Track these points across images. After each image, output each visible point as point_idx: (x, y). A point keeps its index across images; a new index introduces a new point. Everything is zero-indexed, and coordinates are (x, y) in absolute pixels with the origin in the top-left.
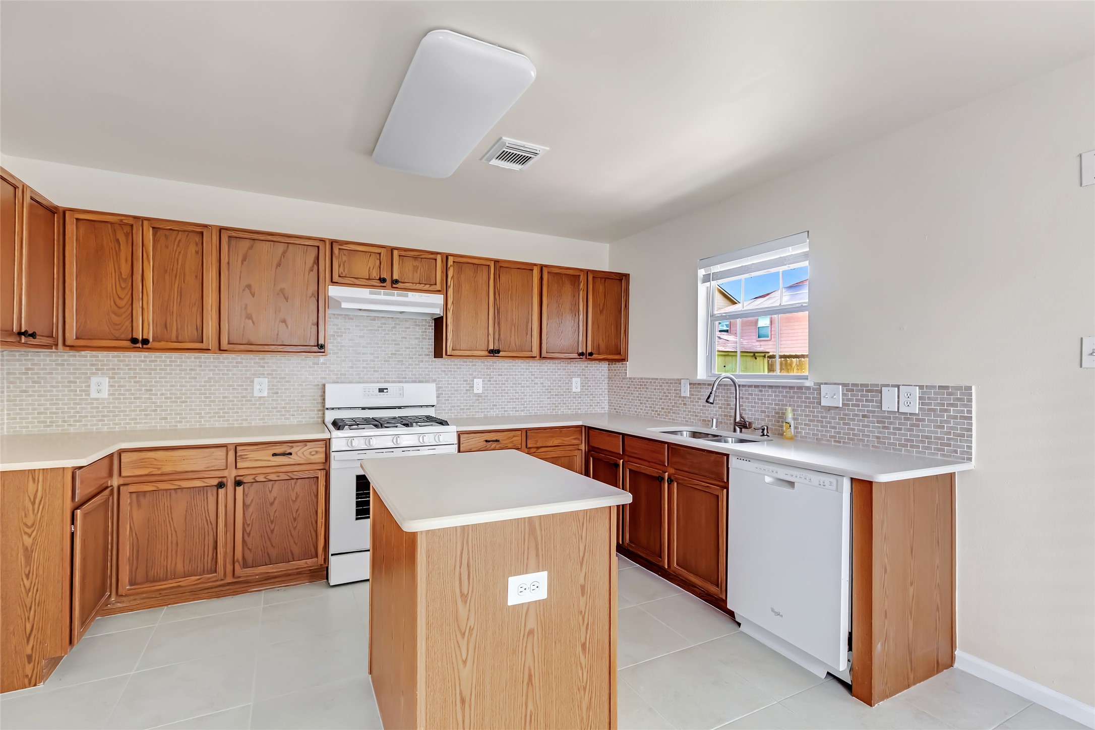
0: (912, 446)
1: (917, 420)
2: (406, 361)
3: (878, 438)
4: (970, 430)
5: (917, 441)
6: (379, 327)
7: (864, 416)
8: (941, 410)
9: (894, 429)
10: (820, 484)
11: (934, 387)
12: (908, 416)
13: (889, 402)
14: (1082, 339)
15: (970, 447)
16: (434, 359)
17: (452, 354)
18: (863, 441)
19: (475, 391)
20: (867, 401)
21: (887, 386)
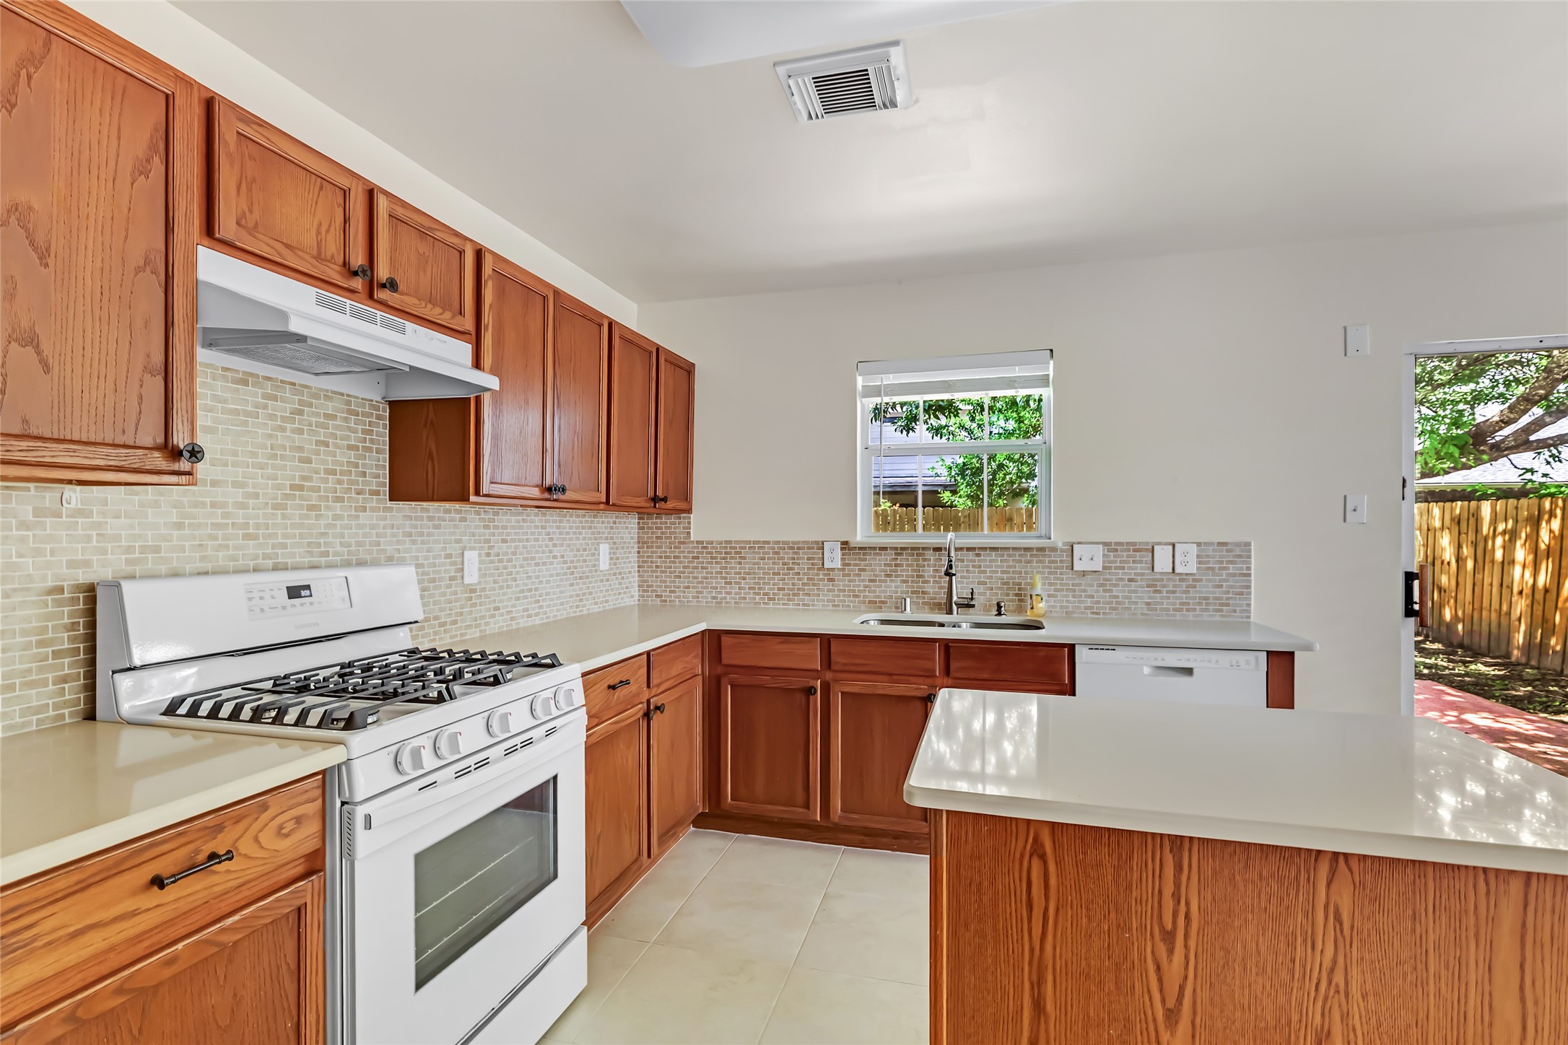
0: (1188, 610)
1: (1195, 580)
2: (328, 508)
3: (1148, 604)
4: (1249, 587)
5: (1194, 604)
6: (256, 406)
7: (1130, 580)
8: (1220, 569)
9: (1167, 592)
10: (1232, 666)
11: (1212, 544)
12: (1184, 577)
13: (1163, 561)
14: (1345, 497)
15: (1249, 605)
16: (389, 504)
17: (491, 492)
18: (1129, 609)
19: (467, 580)
20: (1134, 562)
21: (1159, 544)
